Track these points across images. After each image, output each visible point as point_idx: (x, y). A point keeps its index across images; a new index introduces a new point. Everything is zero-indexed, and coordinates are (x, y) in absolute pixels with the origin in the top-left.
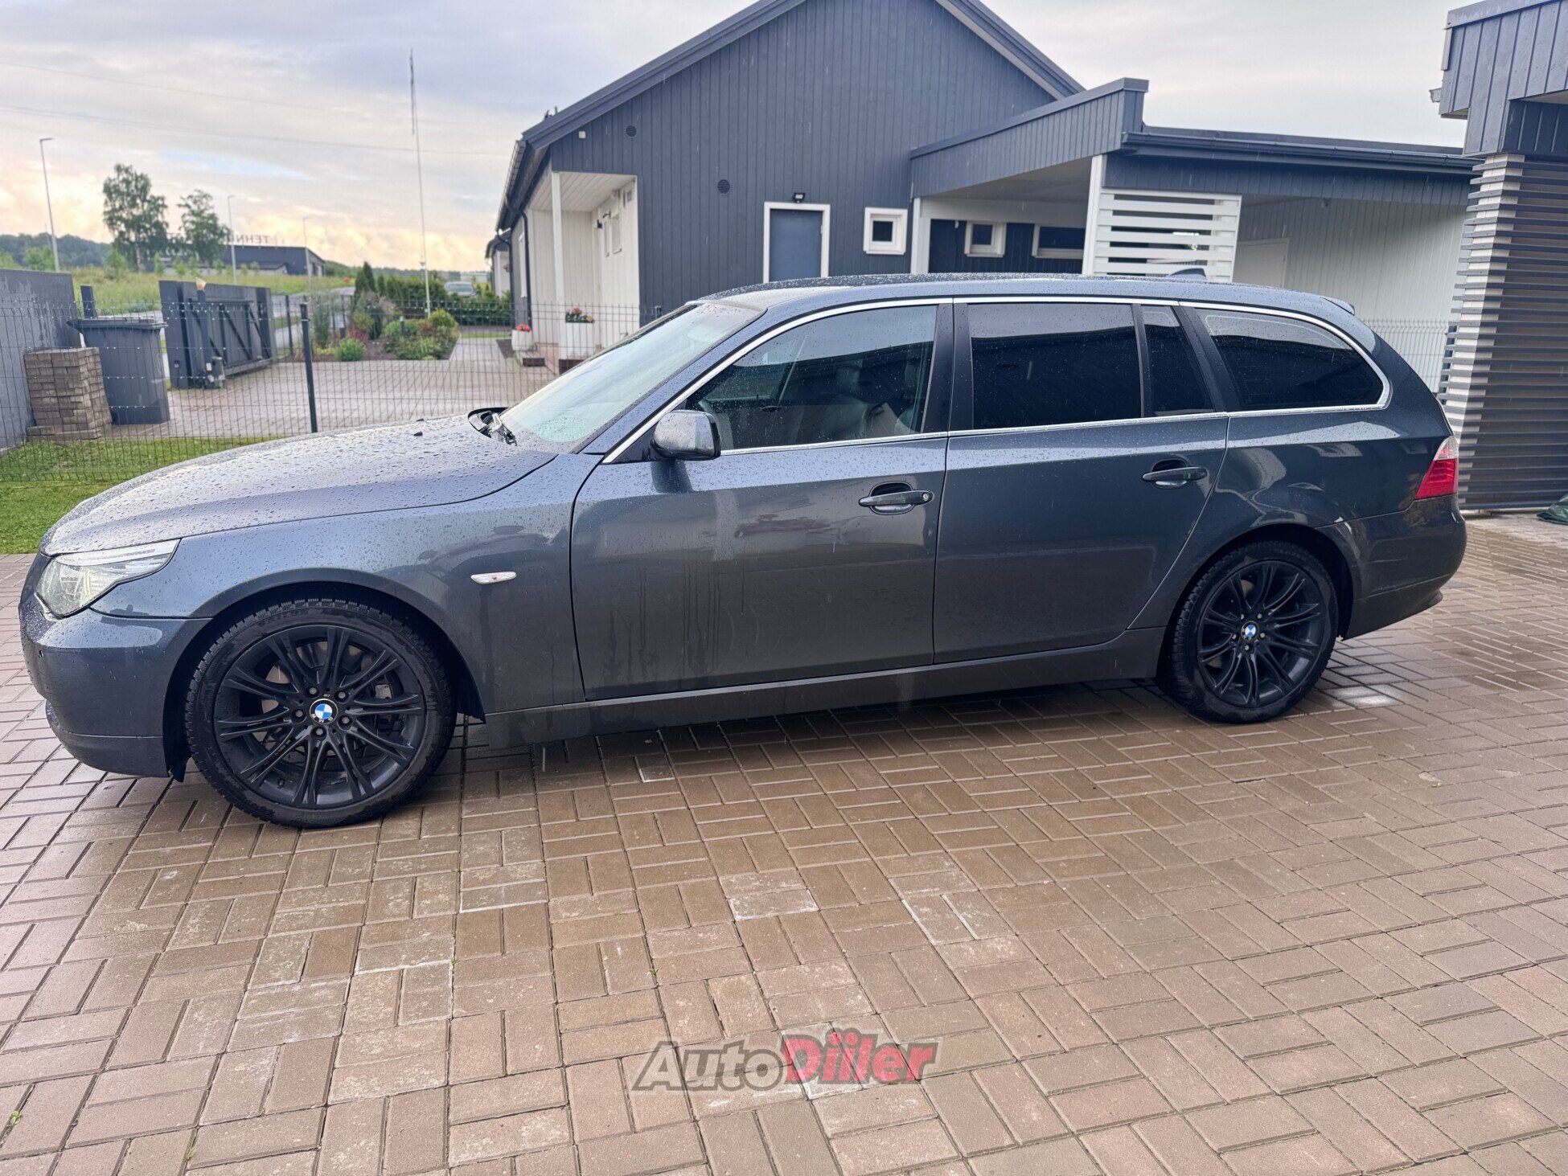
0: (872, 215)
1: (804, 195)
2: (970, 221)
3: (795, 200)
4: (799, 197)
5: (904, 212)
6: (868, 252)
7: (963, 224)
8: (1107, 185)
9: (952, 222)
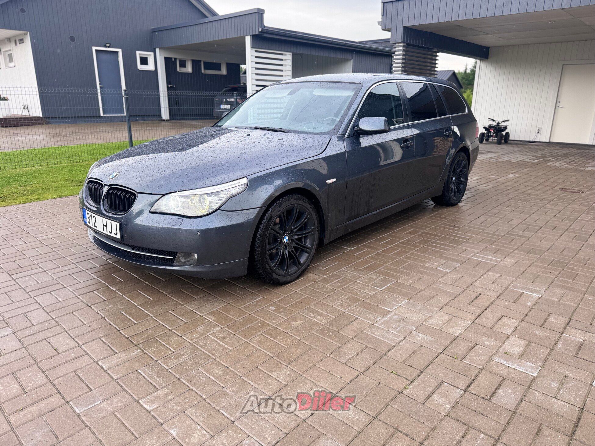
0: (140, 54)
1: (110, 44)
2: (178, 58)
3: (106, 47)
4: (108, 45)
5: (152, 54)
6: (140, 69)
7: (175, 59)
8: (253, 47)
9: (171, 58)
